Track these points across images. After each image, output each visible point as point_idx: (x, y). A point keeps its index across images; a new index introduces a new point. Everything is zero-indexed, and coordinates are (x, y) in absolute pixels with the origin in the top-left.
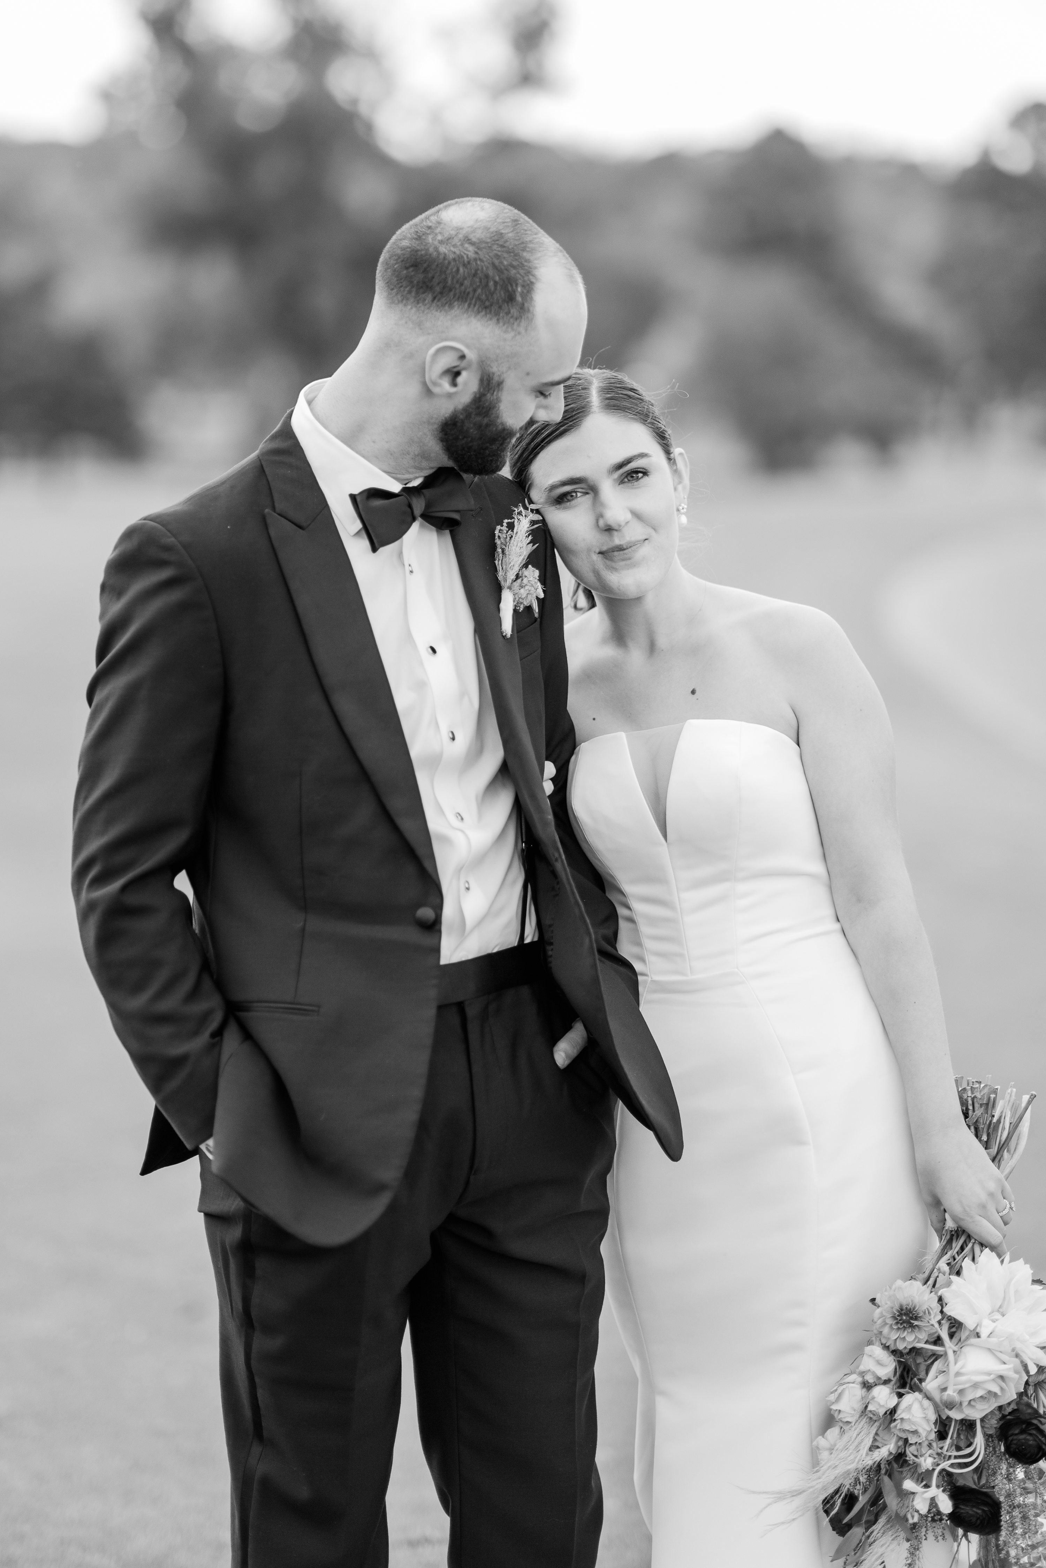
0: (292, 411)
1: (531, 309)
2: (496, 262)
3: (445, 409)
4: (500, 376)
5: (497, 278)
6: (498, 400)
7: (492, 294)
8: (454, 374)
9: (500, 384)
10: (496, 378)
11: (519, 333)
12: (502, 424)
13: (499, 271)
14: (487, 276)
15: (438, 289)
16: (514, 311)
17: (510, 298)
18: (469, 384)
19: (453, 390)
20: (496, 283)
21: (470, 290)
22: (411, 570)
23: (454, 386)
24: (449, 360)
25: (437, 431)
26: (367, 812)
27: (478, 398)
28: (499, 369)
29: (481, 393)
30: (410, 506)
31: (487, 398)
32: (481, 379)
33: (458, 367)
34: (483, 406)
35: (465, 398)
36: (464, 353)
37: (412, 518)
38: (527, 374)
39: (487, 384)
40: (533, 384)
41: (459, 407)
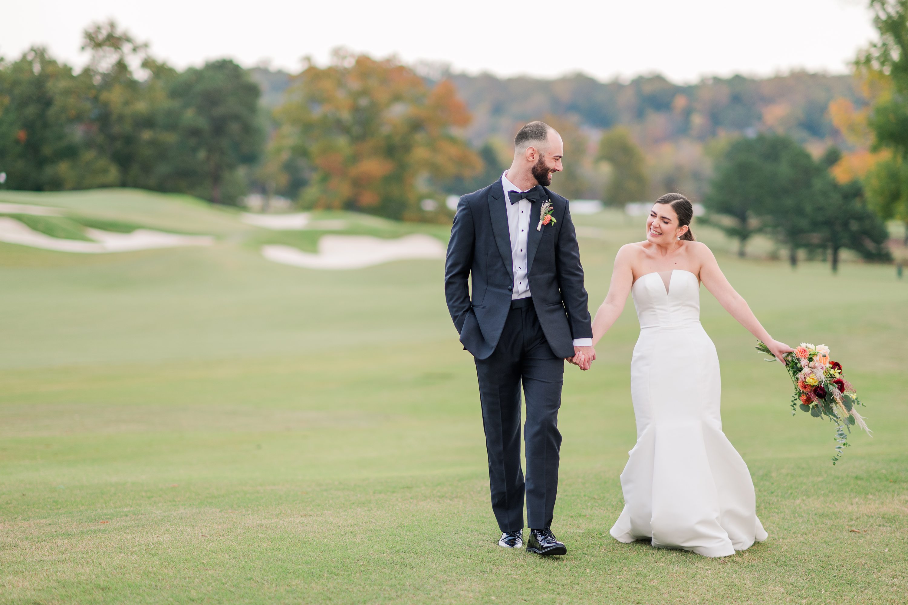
0: (502, 176)
1: (547, 137)
2: (537, 129)
3: (532, 165)
4: (543, 154)
6: (545, 161)
7: (537, 135)
8: (532, 155)
9: (544, 156)
10: (542, 155)
11: (545, 143)
12: (546, 166)
13: (538, 130)
14: (535, 131)
15: (525, 137)
16: (543, 138)
17: (541, 135)
18: (537, 158)
19: (533, 159)
20: (537, 133)
21: (532, 135)
22: (522, 212)
23: (533, 158)
24: (530, 151)
25: (531, 172)
26: (500, 264)
27: (540, 161)
28: (542, 153)
29: (540, 160)
30: (521, 195)
31: (542, 160)
32: (539, 156)
33: (533, 153)
34: (541, 162)
35: (536, 161)
36: (534, 150)
37: (521, 198)
38: (549, 154)
39: (541, 157)
40: (552, 157)
41: (536, 164)
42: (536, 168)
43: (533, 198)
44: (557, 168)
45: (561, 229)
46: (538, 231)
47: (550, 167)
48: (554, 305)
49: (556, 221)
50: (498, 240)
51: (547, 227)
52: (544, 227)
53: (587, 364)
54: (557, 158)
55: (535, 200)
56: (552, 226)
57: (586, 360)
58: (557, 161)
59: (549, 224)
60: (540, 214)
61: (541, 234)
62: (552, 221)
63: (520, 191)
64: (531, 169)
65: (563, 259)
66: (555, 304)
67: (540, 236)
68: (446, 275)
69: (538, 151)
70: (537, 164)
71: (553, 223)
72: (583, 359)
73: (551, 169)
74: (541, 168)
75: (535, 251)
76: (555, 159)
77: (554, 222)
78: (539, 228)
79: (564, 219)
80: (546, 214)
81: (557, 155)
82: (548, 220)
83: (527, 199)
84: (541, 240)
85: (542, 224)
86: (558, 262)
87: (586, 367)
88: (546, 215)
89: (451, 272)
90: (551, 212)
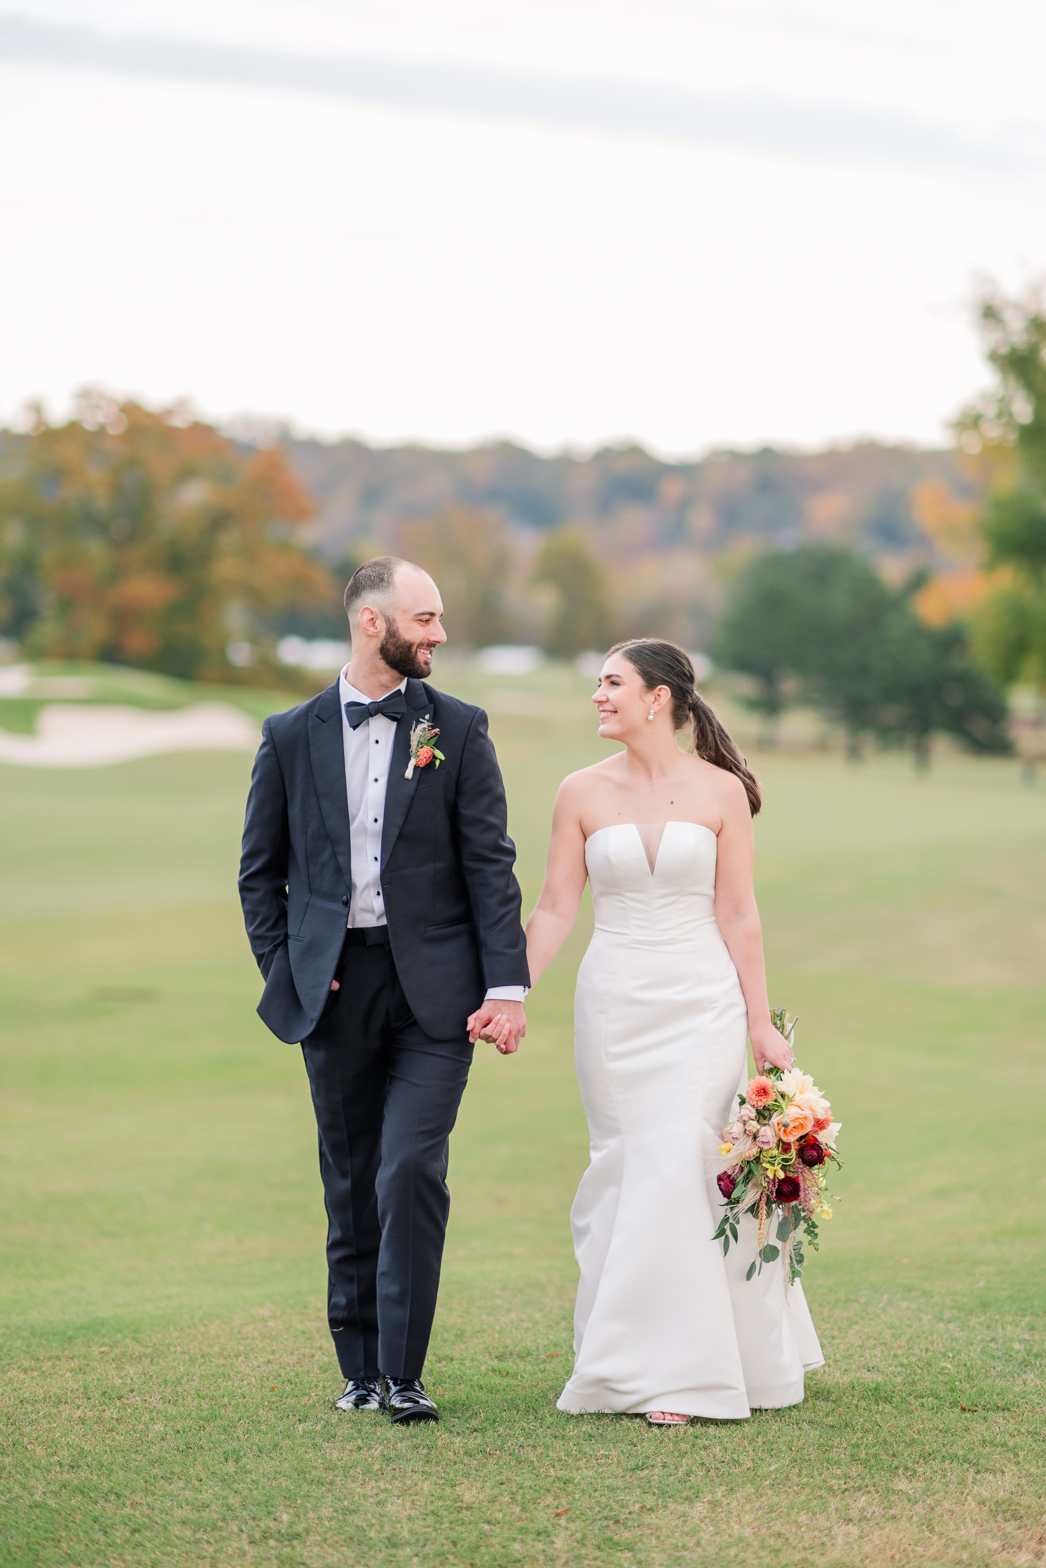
1: (393, 581)
2: (374, 569)
3: (376, 644)
4: (392, 616)
5: (374, 575)
6: (398, 628)
7: (374, 582)
8: (372, 621)
9: (393, 620)
10: (391, 618)
11: (391, 593)
12: (404, 640)
13: (376, 572)
14: (370, 576)
16: (385, 584)
17: (383, 581)
18: (381, 625)
19: (376, 631)
21: (365, 584)
22: (377, 742)
23: (377, 629)
24: (367, 616)
25: (379, 656)
26: (327, 854)
27: (389, 631)
28: (390, 613)
29: (389, 628)
30: (368, 709)
31: (392, 628)
32: (386, 621)
33: (373, 618)
34: (392, 633)
35: (383, 634)
36: (372, 613)
37: (368, 715)
38: (404, 612)
39: (389, 622)
40: (411, 616)
41: (383, 639)
42: (385, 647)
43: (395, 711)
44: (433, 638)
45: (460, 772)
46: (407, 779)
47: (412, 641)
48: (447, 927)
49: (443, 758)
50: (325, 804)
51: (426, 770)
52: (419, 771)
53: (513, 1041)
54: (426, 618)
55: (399, 716)
56: (436, 768)
57: (513, 1034)
58: (431, 624)
59: (430, 765)
60: (410, 746)
61: (413, 785)
62: (436, 758)
63: (367, 701)
64: (378, 652)
65: (470, 832)
66: (448, 924)
67: (410, 790)
68: (241, 872)
69: (383, 615)
70: (385, 639)
71: (438, 763)
72: (505, 1031)
73: (417, 642)
74: (394, 644)
75: (400, 821)
76: (419, 620)
77: (441, 760)
78: (409, 773)
79: (465, 752)
80: (421, 744)
81: (421, 610)
82: (425, 757)
83: (384, 714)
84: (413, 798)
85: (416, 765)
86: (457, 839)
87: (510, 1048)
88: (422, 747)
89: (249, 868)
90: (433, 741)
